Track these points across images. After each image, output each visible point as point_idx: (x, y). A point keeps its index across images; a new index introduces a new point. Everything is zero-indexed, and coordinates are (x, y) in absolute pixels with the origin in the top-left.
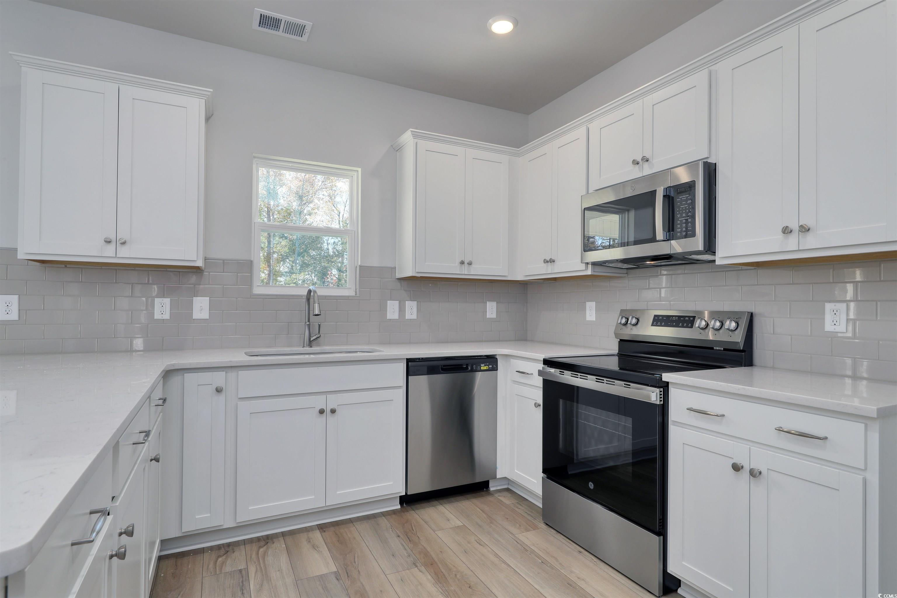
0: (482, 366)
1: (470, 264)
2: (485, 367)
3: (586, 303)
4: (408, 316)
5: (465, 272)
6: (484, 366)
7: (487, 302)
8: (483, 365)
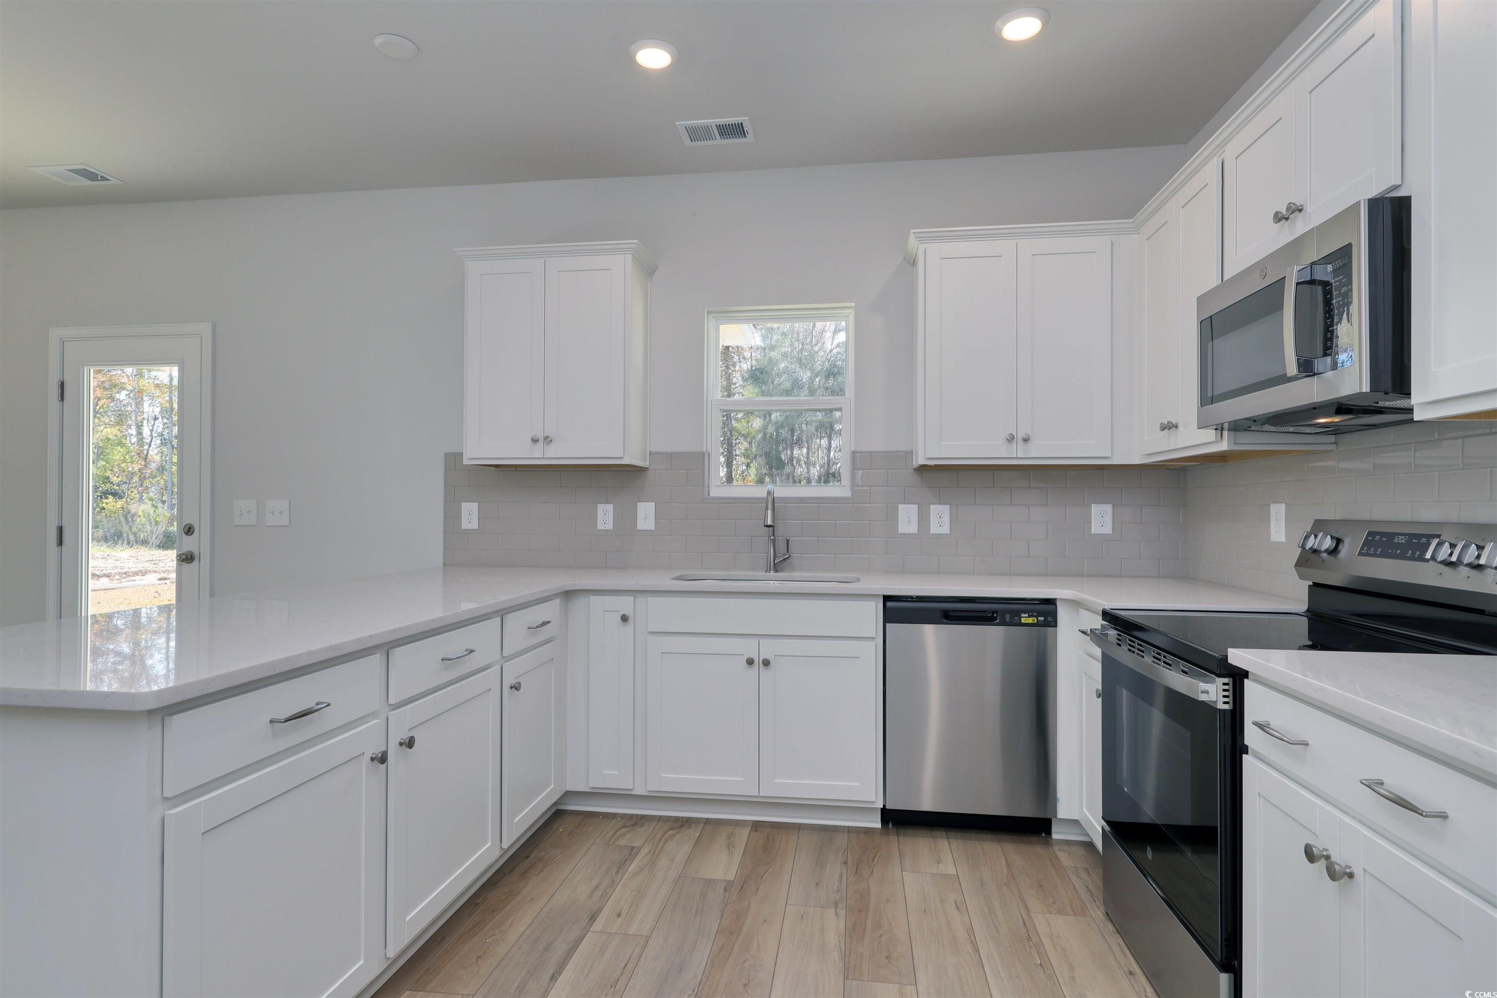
0: (1023, 617)
1: (1026, 440)
2: (1031, 619)
3: (1270, 506)
4: (934, 529)
5: (1019, 455)
6: (1027, 617)
7: (1093, 505)
8: (1026, 615)
